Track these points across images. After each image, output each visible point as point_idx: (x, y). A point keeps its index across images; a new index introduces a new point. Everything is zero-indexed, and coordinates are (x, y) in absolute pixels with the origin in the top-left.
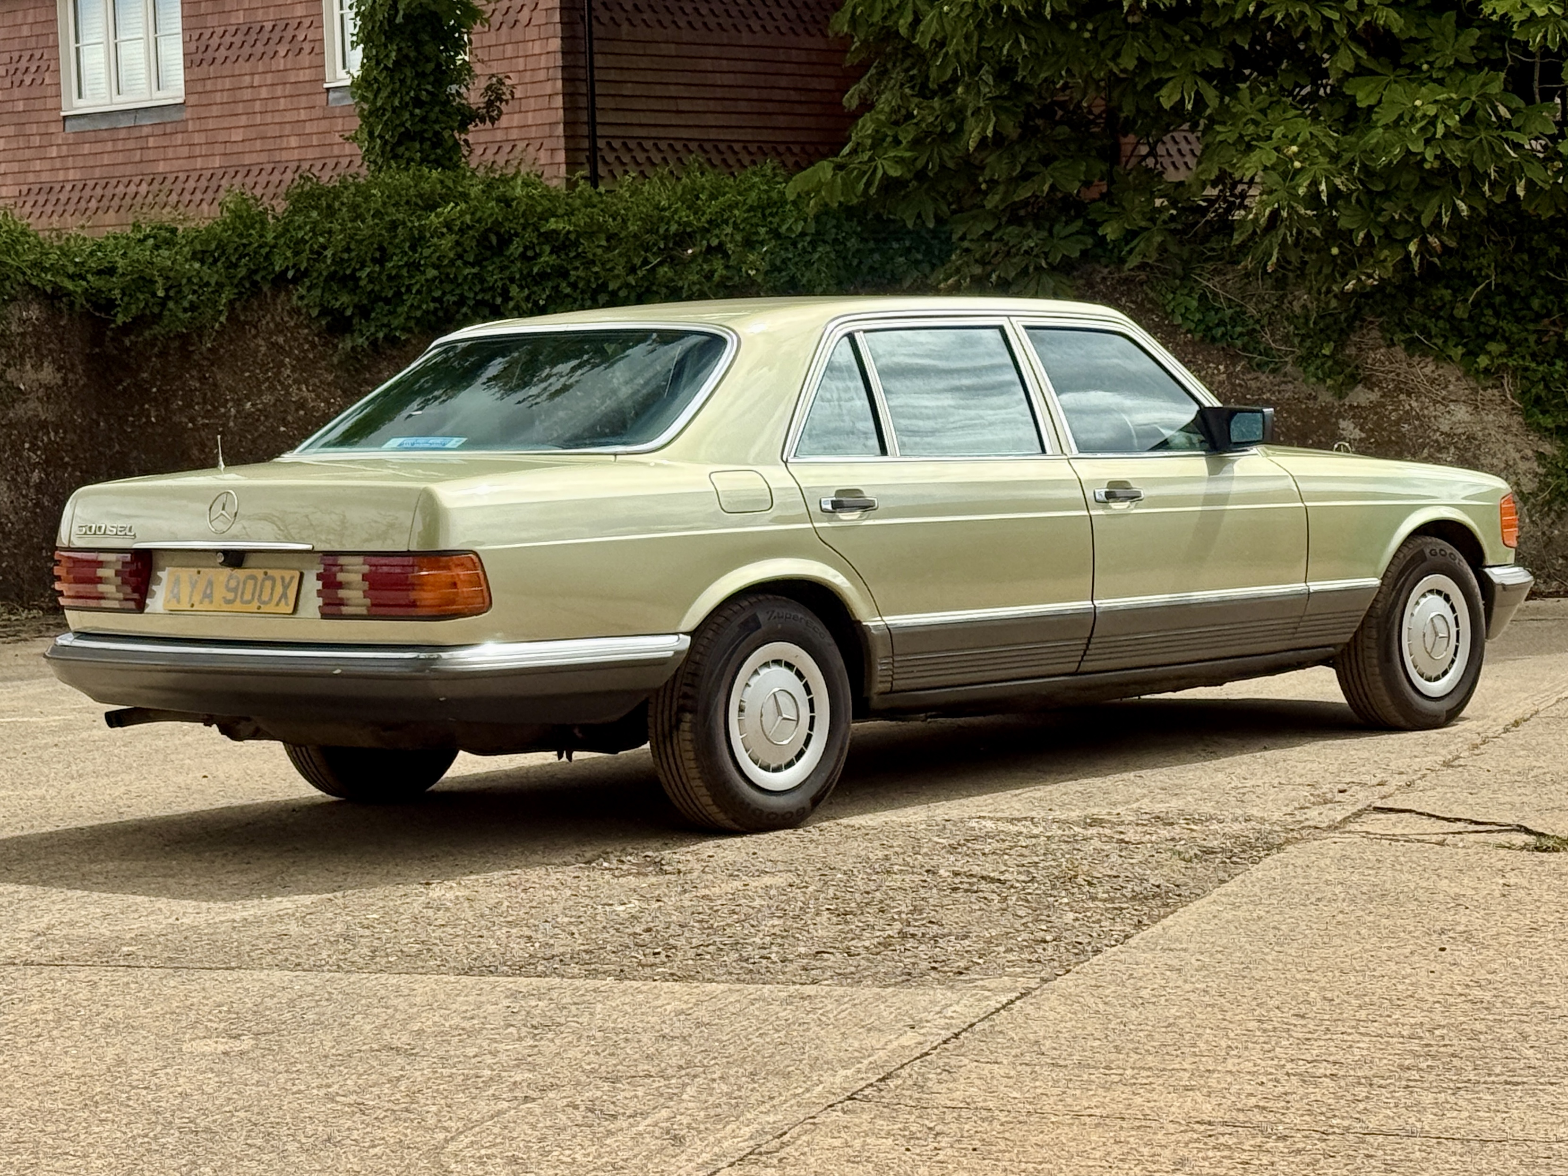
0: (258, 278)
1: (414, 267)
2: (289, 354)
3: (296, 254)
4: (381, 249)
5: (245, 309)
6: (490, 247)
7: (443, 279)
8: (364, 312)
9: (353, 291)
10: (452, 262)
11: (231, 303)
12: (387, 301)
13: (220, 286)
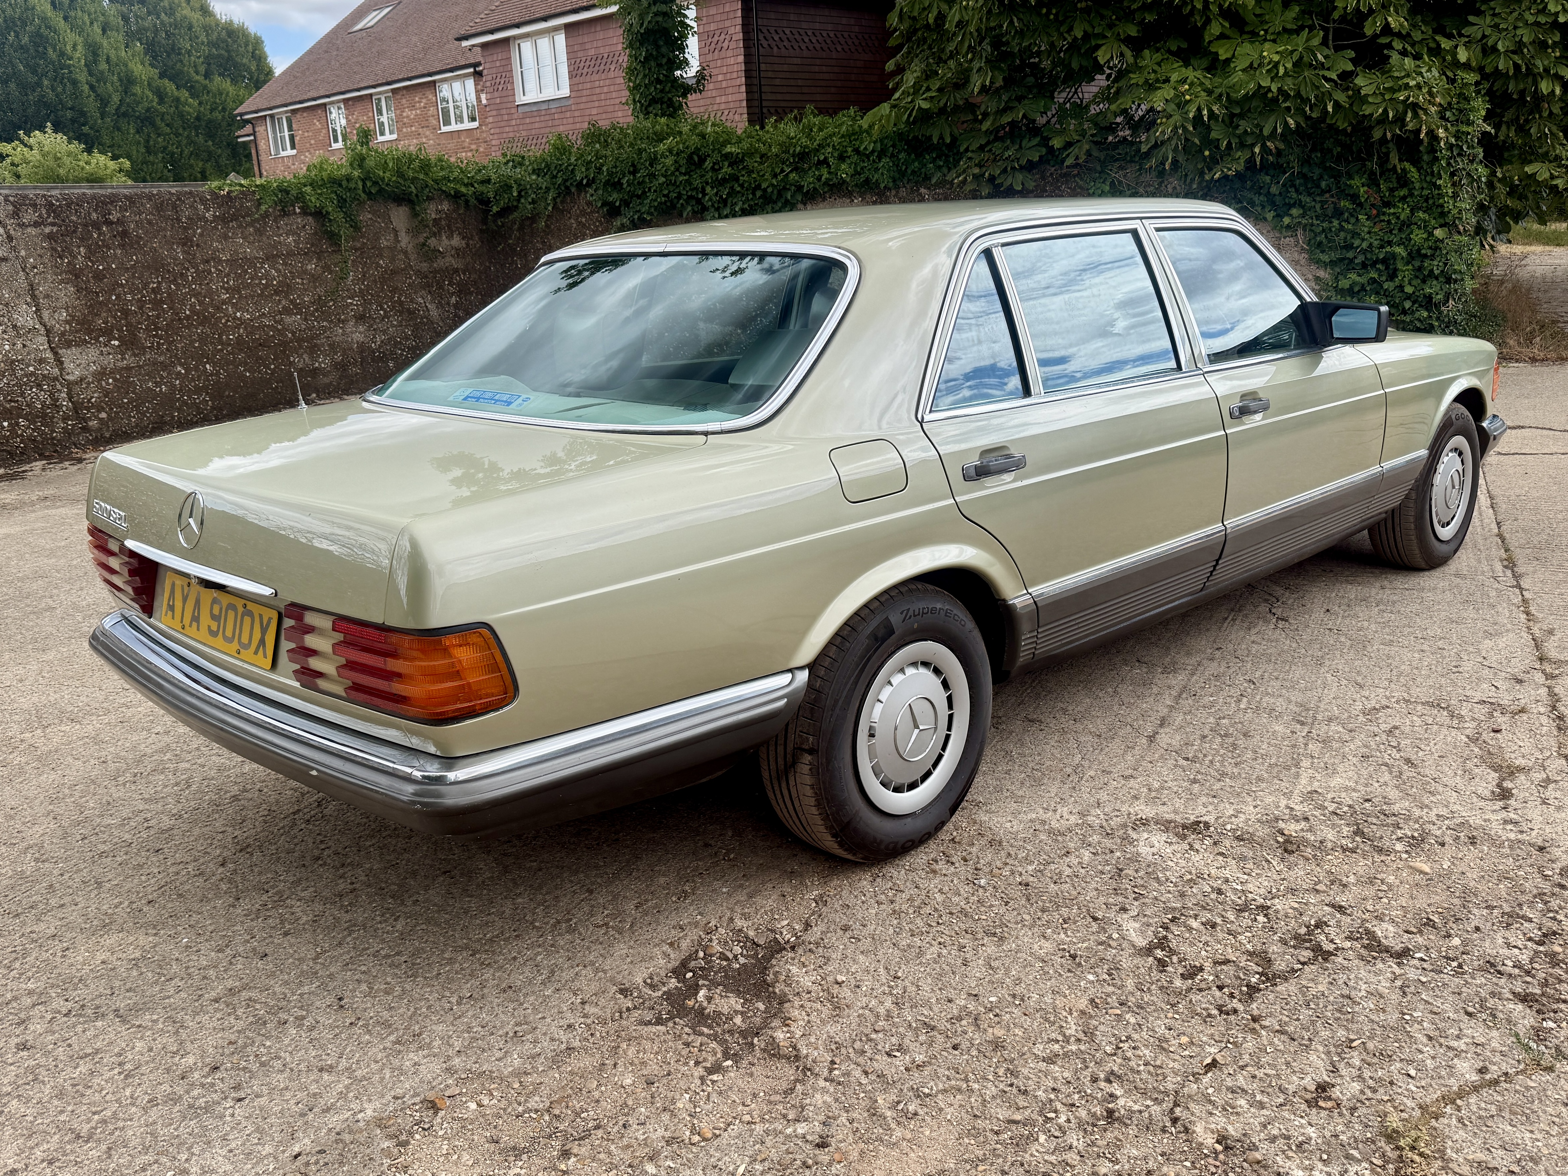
0: (568, 184)
1: (652, 176)
2: (589, 228)
3: (587, 170)
4: (633, 165)
5: (562, 202)
6: (695, 164)
7: (669, 183)
8: (627, 204)
9: (619, 191)
10: (673, 174)
11: (554, 199)
12: (639, 197)
13: (548, 189)
